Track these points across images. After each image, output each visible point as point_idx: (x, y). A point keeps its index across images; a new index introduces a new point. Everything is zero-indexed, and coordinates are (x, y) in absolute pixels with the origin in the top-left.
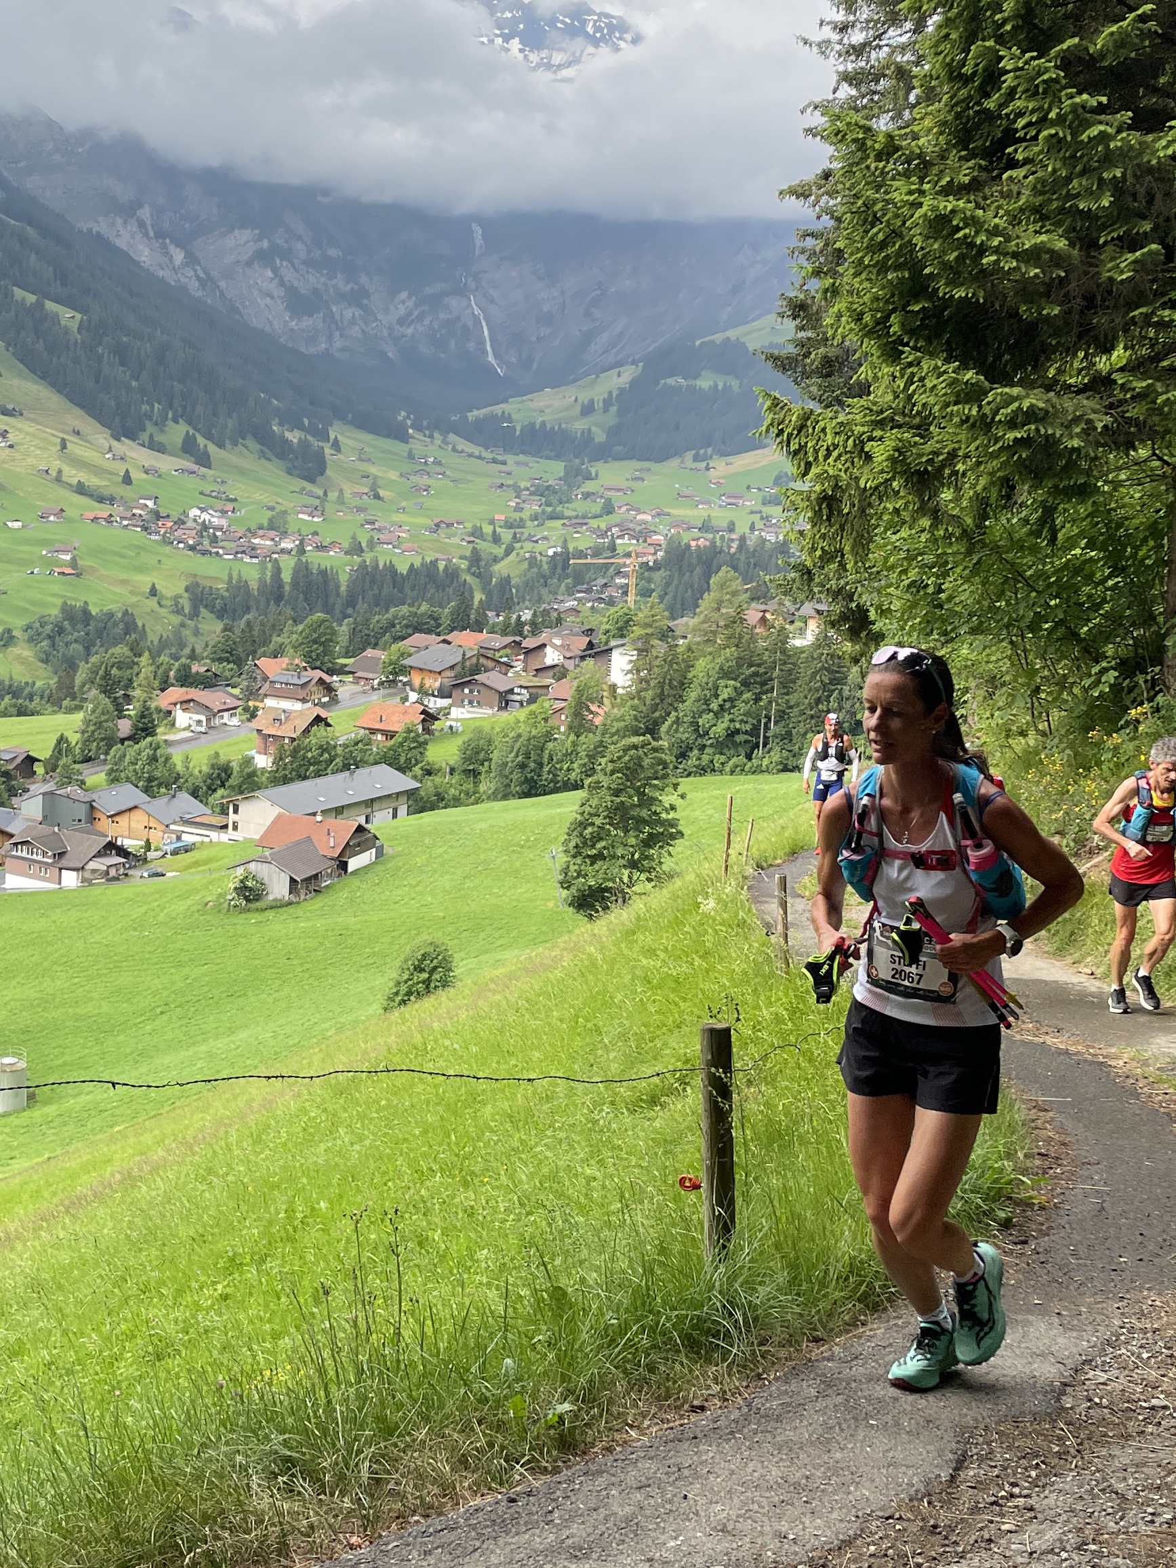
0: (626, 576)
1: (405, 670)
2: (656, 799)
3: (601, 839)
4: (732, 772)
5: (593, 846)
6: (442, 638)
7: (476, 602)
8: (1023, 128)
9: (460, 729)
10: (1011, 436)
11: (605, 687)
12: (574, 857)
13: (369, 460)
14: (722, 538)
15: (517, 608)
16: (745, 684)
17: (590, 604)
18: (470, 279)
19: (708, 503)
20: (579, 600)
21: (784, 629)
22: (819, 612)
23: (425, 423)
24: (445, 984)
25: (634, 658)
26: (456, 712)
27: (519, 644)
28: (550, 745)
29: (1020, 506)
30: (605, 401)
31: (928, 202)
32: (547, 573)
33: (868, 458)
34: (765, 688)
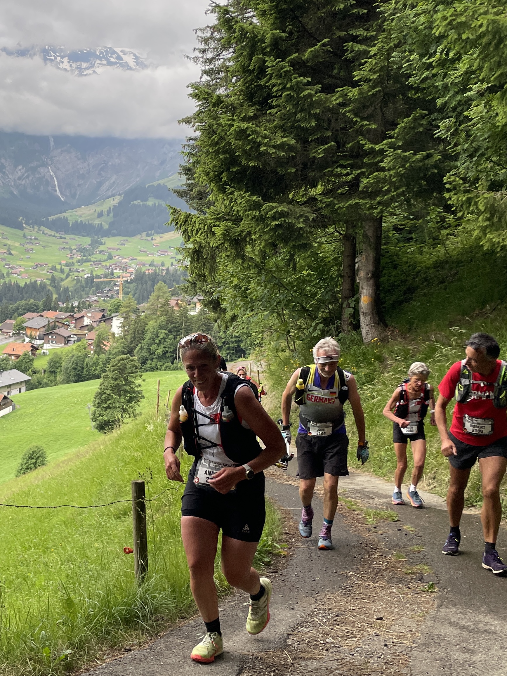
0: (118, 286)
1: (23, 328)
2: (132, 382)
3: (109, 400)
4: (165, 370)
5: (106, 403)
6: (39, 314)
7: (54, 299)
8: (276, 91)
9: (48, 353)
10: (274, 223)
11: (110, 334)
12: (98, 408)
13: (7, 238)
14: (159, 269)
15: (72, 300)
16: (170, 331)
17: (103, 298)
18: (49, 160)
19: (152, 254)
20: (98, 297)
21: (186, 307)
22: (199, 300)
23: (31, 222)
24: (43, 464)
25: (122, 321)
26: (46, 346)
27: (73, 316)
28: (87, 360)
29: (280, 253)
30: (107, 211)
31: (236, 124)
32: (84, 285)
33: (214, 234)
34: (179, 333)
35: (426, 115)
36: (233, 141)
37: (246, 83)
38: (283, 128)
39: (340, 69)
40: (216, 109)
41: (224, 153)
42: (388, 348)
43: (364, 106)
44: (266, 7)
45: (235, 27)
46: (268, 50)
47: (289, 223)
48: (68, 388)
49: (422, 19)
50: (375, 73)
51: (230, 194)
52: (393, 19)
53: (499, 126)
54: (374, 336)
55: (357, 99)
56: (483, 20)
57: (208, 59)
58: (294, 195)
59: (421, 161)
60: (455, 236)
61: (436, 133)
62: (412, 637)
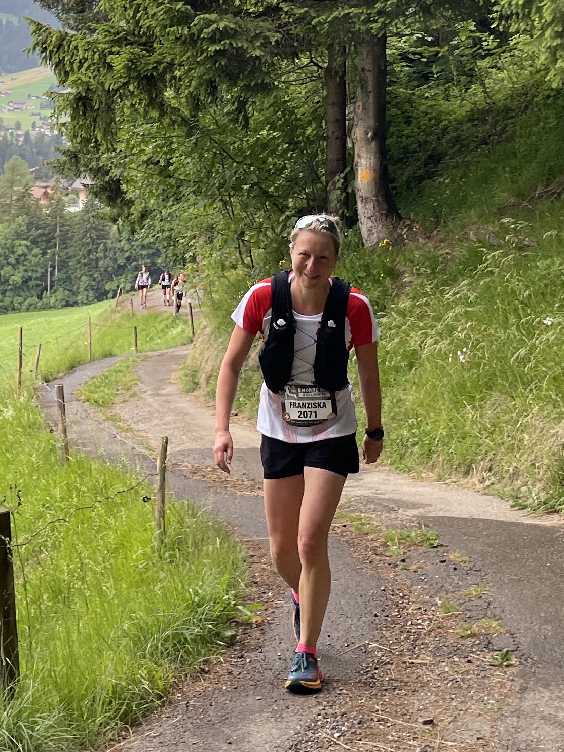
4: (28, 310)
10: (213, 48)
16: (34, 242)
21: (59, 201)
22: (84, 185)
29: (222, 101)
33: (110, 67)
34: (50, 244)
42: (404, 256)
54: (381, 235)
60: (499, 69)
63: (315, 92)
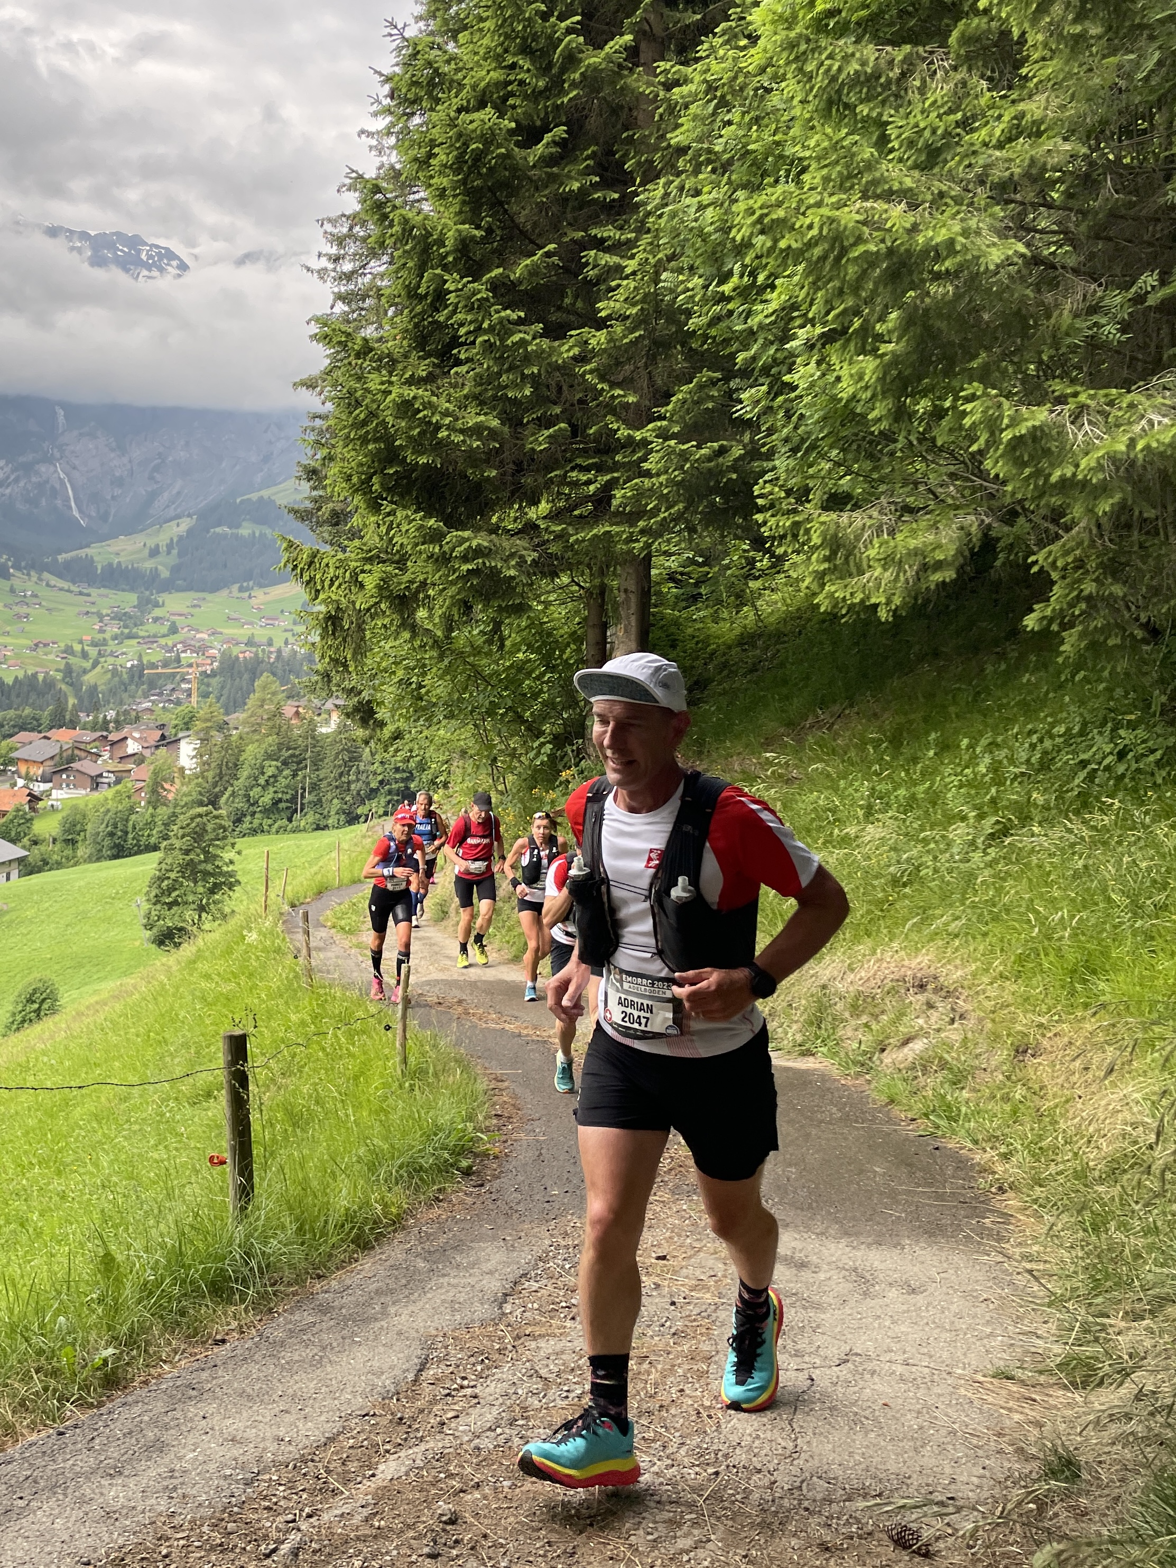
0: (189, 682)
1: (12, 762)
2: (218, 856)
3: (175, 889)
4: (277, 832)
5: (170, 895)
6: (43, 735)
7: (70, 706)
8: (465, 335)
9: (60, 807)
10: (465, 567)
11: (176, 770)
12: (155, 904)
14: (263, 650)
15: (103, 709)
16: (285, 763)
17: (162, 705)
18: (55, 450)
19: (251, 623)
20: (153, 702)
21: (311, 721)
22: (336, 706)
23: (23, 564)
24: (53, 1010)
25: (198, 746)
26: (55, 794)
27: (106, 737)
28: (133, 817)
29: (477, 621)
30: (167, 545)
31: (395, 390)
32: (127, 681)
33: (362, 586)
34: (301, 766)
35: (720, 380)
36: (390, 420)
37: (414, 317)
38: (479, 400)
39: (576, 297)
40: (360, 362)
41: (376, 440)
43: (618, 363)
44: (445, 182)
45: (391, 216)
46: (450, 259)
47: (491, 568)
48: (99, 870)
49: (710, 214)
50: (634, 305)
51: (389, 514)
52: (662, 214)
53: (841, 399)
55: (605, 350)
56: (812, 216)
57: (345, 274)
58: (499, 518)
59: (709, 459)
60: (773, 590)
61: (737, 411)
62: (717, 1288)
63: (577, 612)
